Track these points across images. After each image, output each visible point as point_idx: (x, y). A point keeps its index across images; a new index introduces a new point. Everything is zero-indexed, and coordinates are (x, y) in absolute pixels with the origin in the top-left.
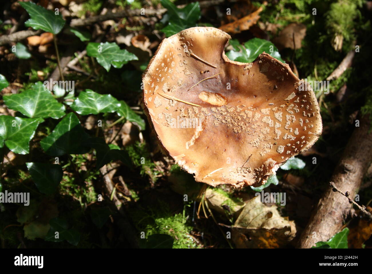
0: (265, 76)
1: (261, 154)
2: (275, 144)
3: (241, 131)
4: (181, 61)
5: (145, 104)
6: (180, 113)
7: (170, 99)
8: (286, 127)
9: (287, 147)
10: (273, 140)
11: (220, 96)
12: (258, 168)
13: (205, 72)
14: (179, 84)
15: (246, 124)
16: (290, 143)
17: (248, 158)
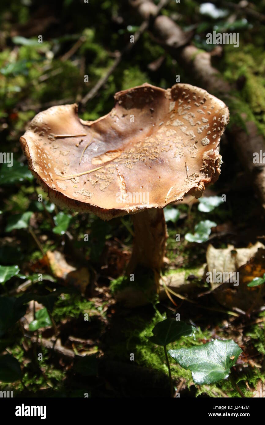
0: (135, 109)
1: (192, 157)
2: (196, 142)
3: (157, 155)
4: (50, 148)
5: (54, 190)
6: (91, 183)
7: (70, 179)
8: (192, 125)
9: (209, 136)
10: (191, 141)
11: (111, 153)
12: (202, 168)
13: (80, 144)
14: (67, 165)
15: (156, 148)
16: (208, 131)
17: (185, 168)
